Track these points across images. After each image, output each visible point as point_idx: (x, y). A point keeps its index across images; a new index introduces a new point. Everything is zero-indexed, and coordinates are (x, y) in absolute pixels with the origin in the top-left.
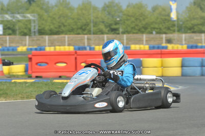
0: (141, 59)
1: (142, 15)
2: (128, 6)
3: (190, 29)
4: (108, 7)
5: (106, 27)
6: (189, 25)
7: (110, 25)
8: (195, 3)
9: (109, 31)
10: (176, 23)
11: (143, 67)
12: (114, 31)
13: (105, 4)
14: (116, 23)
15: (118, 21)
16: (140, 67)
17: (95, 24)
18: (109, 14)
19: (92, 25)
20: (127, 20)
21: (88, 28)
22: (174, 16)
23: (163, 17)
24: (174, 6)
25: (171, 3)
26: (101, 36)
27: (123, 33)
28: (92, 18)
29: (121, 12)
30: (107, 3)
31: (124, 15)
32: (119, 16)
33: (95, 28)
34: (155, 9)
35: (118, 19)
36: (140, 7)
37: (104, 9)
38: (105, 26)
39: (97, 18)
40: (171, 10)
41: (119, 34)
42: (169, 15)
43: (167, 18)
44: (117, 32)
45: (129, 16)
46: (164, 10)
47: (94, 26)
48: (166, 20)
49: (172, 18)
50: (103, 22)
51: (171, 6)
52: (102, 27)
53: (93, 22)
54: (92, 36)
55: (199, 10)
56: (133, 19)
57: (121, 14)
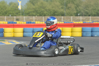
0: (4, 28)
1: (4, 6)
3: (28, 14)
6: (27, 12)
8: (30, 2)
10: (21, 11)
16: (3, 32)
22: (20, 7)
24: (20, 3)
25: (18, 1)
34: (11, 4)
36: (3, 3)
40: (18, 4)
42: (17, 7)
43: (16, 8)
46: (15, 4)
48: (16, 9)
49: (19, 9)
51: (18, 3)
55: (32, 5)
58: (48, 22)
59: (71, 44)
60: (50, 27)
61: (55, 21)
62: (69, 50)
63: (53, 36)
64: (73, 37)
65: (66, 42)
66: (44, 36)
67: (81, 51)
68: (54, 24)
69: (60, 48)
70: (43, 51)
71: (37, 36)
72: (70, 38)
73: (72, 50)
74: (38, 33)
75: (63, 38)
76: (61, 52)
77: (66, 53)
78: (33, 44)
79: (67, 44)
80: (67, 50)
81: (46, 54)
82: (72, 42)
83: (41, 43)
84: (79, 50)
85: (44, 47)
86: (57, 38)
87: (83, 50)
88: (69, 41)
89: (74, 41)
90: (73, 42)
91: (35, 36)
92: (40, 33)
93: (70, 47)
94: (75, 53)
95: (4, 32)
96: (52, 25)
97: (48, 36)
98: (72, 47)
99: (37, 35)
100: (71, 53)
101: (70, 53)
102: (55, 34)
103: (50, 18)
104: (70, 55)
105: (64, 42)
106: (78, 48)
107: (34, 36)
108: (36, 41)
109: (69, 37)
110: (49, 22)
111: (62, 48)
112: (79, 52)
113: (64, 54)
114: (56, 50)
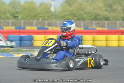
1: (33, 8)
2: (25, 3)
4: (12, 3)
5: (11, 15)
6: (62, 15)
7: (13, 14)
8: (66, 2)
9: (13, 17)
10: (54, 14)
11: (34, 41)
14: (17, 13)
15: (19, 12)
17: (4, 13)
18: (13, 7)
19: (2, 14)
20: (24, 11)
22: (53, 9)
24: (53, 3)
26: (8, 21)
27: (22, 19)
28: (2, 9)
29: (21, 6)
33: (4, 16)
34: (41, 4)
35: (18, 10)
36: (32, 3)
37: (10, 4)
39: (5, 9)
40: (51, 5)
42: (49, 9)
44: (17, 18)
45: (25, 8)
46: (47, 5)
48: (47, 11)
50: (9, 12)
51: (51, 3)
52: (8, 15)
54: (2, 20)
55: (68, 6)
56: (27, 11)
57: (20, 8)
58: (63, 28)
59: (92, 54)
60: (65, 33)
61: (73, 27)
62: (89, 62)
63: (68, 46)
64: (95, 47)
65: (86, 53)
66: (56, 44)
67: (104, 64)
68: (71, 30)
69: (76, 60)
70: (54, 63)
71: (47, 45)
72: (91, 48)
73: (93, 63)
74: (48, 41)
75: (82, 48)
76: (78, 64)
77: (84, 66)
78: (42, 55)
79: (88, 55)
80: (86, 63)
81: (58, 67)
82: (93, 53)
83: (53, 53)
84: (102, 63)
85: (56, 58)
86: (73, 47)
87: (108, 63)
88: (90, 51)
89: (96, 51)
90: (95, 53)
91: (45, 44)
92: (52, 41)
93: (90, 59)
94: (97, 66)
96: (69, 31)
97: (62, 45)
98: (92, 59)
99: (48, 43)
100: (91, 66)
101: (89, 66)
102: (71, 42)
103: (66, 22)
104: (90, 68)
105: (84, 52)
106: (101, 60)
107: (43, 45)
108: (45, 52)
109: (90, 46)
110: (65, 28)
111: (78, 60)
112: (102, 65)
113: (81, 67)
114: (71, 62)
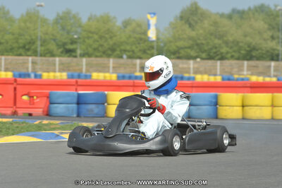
0: (106, 92)
1: (109, 31)
2: (89, 19)
3: (174, 53)
4: (61, 18)
6: (173, 47)
7: (65, 44)
8: (182, 18)
9: (62, 52)
10: (155, 44)
11: (108, 104)
12: (69, 52)
13: (58, 15)
14: (73, 42)
15: (76, 39)
16: (104, 104)
17: (44, 42)
18: (63, 29)
19: (39, 43)
20: (88, 38)
21: (33, 47)
22: (152, 34)
23: (138, 36)
24: (153, 21)
25: (149, 17)
26: (51, 59)
27: (83, 55)
28: (39, 34)
29: (80, 26)
30: (61, 14)
31: (85, 31)
32: (76, 33)
33: (43, 48)
34: (126, 24)
35: (75, 36)
36: (106, 20)
37: (56, 22)
38: (57, 45)
39: (47, 34)
40: (149, 26)
41: (75, 57)
42: (145, 33)
43: (143, 37)
44: (74, 54)
45: (90, 32)
46: (139, 26)
47: (41, 45)
48: (141, 39)
49: (149, 38)
50: (54, 40)
51: (148, 21)
52: (53, 46)
53: (41, 40)
54: (38, 59)
55: (186, 27)
56: (96, 37)
57: (79, 30)
95: (106, 104)
